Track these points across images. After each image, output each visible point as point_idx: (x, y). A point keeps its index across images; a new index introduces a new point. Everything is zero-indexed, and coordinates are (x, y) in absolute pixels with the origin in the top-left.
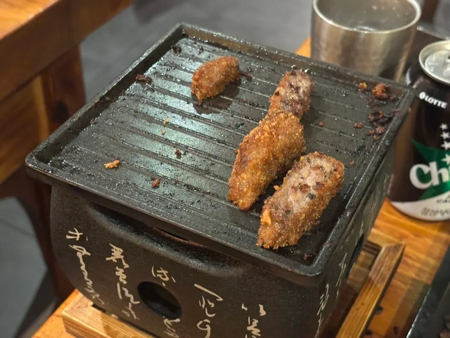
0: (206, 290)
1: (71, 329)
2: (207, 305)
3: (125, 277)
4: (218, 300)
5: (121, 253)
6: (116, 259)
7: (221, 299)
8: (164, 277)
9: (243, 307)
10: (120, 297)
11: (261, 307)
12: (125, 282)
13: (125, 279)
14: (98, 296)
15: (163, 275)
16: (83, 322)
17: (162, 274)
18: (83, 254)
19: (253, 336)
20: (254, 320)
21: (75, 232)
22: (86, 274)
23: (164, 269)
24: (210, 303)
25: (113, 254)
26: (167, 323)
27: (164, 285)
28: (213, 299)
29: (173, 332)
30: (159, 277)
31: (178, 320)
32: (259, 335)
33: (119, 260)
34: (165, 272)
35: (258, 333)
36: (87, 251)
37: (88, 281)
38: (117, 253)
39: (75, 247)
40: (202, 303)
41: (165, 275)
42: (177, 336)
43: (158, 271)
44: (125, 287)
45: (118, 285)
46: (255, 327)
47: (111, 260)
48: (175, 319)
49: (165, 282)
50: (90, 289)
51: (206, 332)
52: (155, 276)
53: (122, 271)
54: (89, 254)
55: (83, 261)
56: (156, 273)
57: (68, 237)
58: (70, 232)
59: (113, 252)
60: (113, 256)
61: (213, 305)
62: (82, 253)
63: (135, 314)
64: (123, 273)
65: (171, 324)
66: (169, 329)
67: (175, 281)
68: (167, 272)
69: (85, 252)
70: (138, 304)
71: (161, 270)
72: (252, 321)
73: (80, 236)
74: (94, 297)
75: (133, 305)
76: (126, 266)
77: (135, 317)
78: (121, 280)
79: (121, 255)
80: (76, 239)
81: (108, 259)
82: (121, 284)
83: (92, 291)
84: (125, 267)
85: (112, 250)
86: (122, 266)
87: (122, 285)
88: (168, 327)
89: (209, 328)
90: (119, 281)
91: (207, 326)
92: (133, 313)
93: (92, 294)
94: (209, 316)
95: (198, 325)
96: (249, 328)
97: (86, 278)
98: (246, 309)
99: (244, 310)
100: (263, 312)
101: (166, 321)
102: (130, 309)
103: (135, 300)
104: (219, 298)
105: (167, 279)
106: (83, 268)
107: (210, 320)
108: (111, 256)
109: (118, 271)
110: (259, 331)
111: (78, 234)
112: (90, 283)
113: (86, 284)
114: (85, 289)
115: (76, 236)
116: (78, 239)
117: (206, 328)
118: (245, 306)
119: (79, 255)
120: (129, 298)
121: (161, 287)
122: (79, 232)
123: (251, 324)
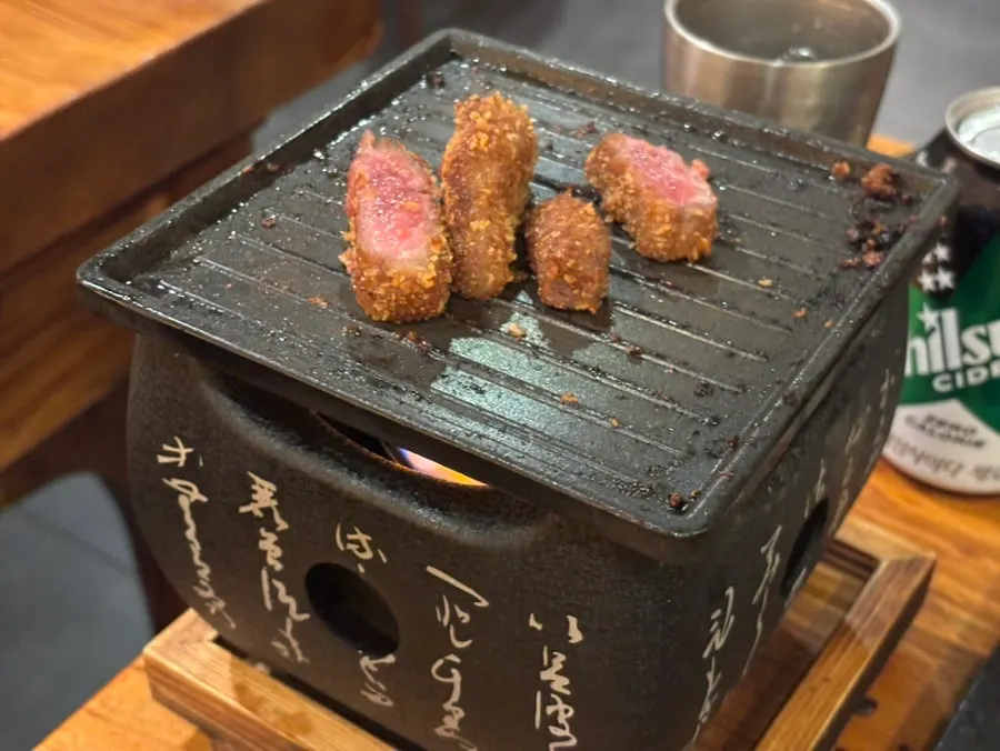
0: (452, 581)
1: (163, 690)
2: (454, 619)
3: (278, 552)
4: (476, 604)
5: (272, 494)
6: (262, 510)
7: (484, 603)
8: (362, 550)
9: (533, 623)
10: (269, 604)
11: (573, 621)
12: (279, 567)
13: (279, 559)
14: (221, 604)
15: (360, 546)
16: (190, 672)
17: (357, 542)
18: (192, 499)
19: (553, 696)
20: (555, 653)
21: (176, 446)
22: (196, 548)
23: (363, 532)
24: (461, 614)
25: (254, 497)
26: (367, 668)
27: (361, 569)
28: (467, 602)
29: (379, 690)
30: (351, 551)
31: (390, 659)
32: (568, 692)
33: (267, 511)
34: (364, 538)
35: (564, 687)
36: (202, 492)
37: (201, 568)
38: (264, 494)
39: (175, 483)
40: (443, 614)
41: (365, 545)
42: (389, 703)
43: (350, 537)
44: (279, 579)
45: (264, 574)
46: (558, 673)
47: (251, 513)
48: (384, 655)
49: (364, 562)
50: (205, 589)
51: (450, 687)
52: (342, 548)
53: (272, 537)
54: (204, 499)
55: (193, 517)
56: (345, 541)
57: (162, 459)
58: (167, 448)
59: (255, 492)
60: (255, 501)
61: (465, 618)
62: (188, 496)
63: (301, 647)
64: (276, 543)
65: (374, 669)
66: (371, 684)
67: (384, 560)
68: (369, 538)
69: (196, 495)
70: (305, 621)
71: (355, 533)
72: (551, 657)
73: (188, 455)
74: (213, 611)
75: (295, 623)
76: (283, 525)
77: (300, 658)
78: (271, 561)
79: (272, 498)
80: (177, 463)
81: (243, 509)
82: (271, 570)
83: (210, 594)
84: (279, 529)
85: (254, 487)
86: (272, 527)
87: (272, 574)
88: (370, 678)
89: (456, 678)
90: (266, 564)
91: (454, 671)
92: (294, 644)
93: (210, 600)
94: (459, 645)
95: (434, 670)
96: (545, 676)
97: (197, 560)
98: (539, 627)
99: (534, 628)
100: (576, 636)
101: (366, 662)
102: (288, 633)
103: (300, 611)
104: (479, 601)
105: (368, 555)
106: (191, 534)
107: (460, 657)
108: (250, 501)
109: (264, 538)
110: (566, 681)
111: (183, 451)
112: (205, 572)
113: (196, 574)
114: (196, 588)
115: (178, 455)
116: (181, 464)
117: (451, 675)
118: (537, 620)
119: (184, 502)
120: (286, 607)
121: (356, 575)
122: (186, 446)
123: (550, 665)
